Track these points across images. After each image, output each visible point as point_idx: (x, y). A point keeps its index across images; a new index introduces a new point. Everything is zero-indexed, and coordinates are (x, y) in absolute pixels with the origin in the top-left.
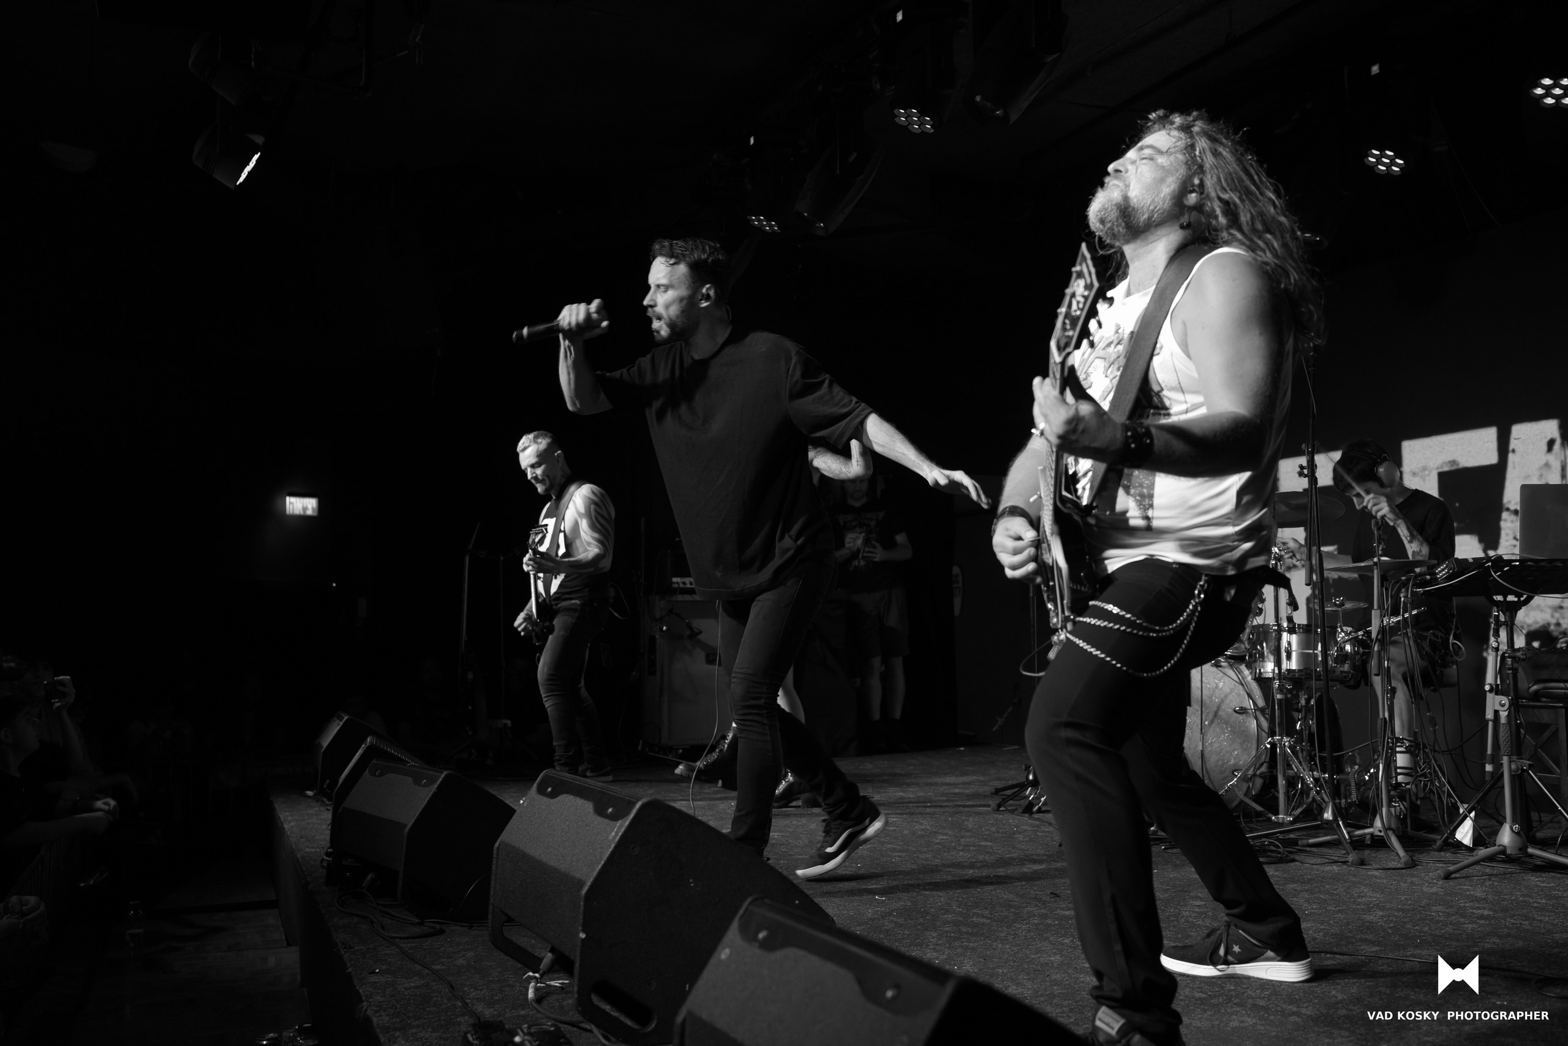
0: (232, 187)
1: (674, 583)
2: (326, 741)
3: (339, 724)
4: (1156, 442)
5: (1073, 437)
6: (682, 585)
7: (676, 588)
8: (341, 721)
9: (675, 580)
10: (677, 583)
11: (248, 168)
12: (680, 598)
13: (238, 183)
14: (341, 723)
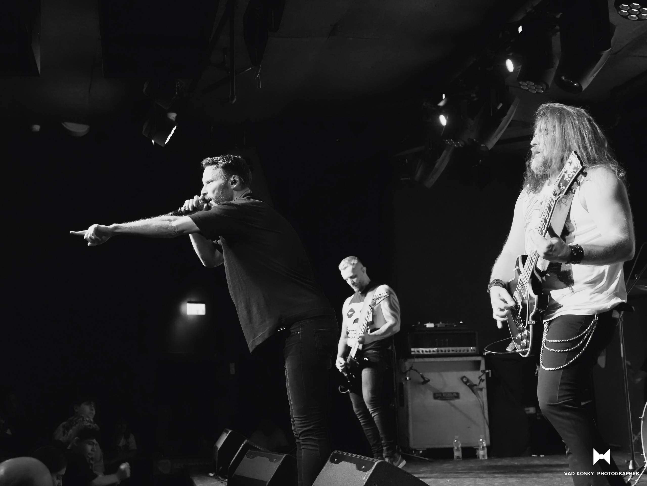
0: (163, 146)
1: (412, 351)
2: (220, 444)
3: (226, 435)
4: (584, 252)
5: (551, 253)
6: (417, 353)
7: (413, 355)
8: (227, 433)
9: (412, 349)
10: (414, 351)
11: (171, 135)
12: (416, 360)
13: (166, 143)
14: (228, 435)
